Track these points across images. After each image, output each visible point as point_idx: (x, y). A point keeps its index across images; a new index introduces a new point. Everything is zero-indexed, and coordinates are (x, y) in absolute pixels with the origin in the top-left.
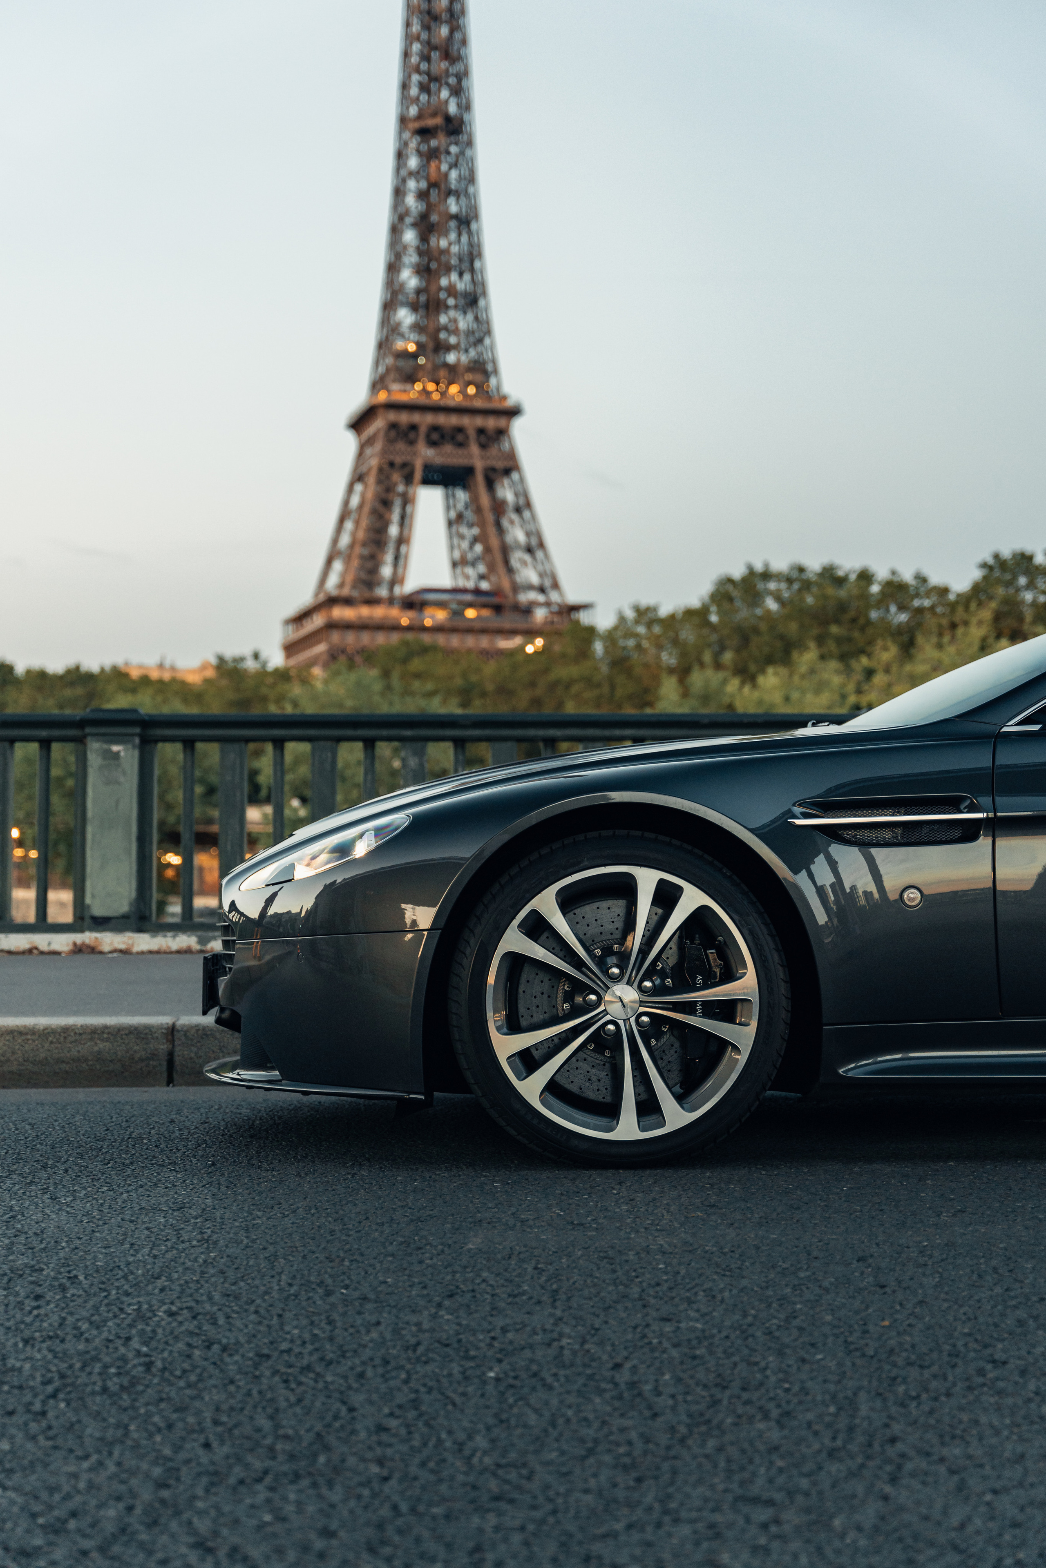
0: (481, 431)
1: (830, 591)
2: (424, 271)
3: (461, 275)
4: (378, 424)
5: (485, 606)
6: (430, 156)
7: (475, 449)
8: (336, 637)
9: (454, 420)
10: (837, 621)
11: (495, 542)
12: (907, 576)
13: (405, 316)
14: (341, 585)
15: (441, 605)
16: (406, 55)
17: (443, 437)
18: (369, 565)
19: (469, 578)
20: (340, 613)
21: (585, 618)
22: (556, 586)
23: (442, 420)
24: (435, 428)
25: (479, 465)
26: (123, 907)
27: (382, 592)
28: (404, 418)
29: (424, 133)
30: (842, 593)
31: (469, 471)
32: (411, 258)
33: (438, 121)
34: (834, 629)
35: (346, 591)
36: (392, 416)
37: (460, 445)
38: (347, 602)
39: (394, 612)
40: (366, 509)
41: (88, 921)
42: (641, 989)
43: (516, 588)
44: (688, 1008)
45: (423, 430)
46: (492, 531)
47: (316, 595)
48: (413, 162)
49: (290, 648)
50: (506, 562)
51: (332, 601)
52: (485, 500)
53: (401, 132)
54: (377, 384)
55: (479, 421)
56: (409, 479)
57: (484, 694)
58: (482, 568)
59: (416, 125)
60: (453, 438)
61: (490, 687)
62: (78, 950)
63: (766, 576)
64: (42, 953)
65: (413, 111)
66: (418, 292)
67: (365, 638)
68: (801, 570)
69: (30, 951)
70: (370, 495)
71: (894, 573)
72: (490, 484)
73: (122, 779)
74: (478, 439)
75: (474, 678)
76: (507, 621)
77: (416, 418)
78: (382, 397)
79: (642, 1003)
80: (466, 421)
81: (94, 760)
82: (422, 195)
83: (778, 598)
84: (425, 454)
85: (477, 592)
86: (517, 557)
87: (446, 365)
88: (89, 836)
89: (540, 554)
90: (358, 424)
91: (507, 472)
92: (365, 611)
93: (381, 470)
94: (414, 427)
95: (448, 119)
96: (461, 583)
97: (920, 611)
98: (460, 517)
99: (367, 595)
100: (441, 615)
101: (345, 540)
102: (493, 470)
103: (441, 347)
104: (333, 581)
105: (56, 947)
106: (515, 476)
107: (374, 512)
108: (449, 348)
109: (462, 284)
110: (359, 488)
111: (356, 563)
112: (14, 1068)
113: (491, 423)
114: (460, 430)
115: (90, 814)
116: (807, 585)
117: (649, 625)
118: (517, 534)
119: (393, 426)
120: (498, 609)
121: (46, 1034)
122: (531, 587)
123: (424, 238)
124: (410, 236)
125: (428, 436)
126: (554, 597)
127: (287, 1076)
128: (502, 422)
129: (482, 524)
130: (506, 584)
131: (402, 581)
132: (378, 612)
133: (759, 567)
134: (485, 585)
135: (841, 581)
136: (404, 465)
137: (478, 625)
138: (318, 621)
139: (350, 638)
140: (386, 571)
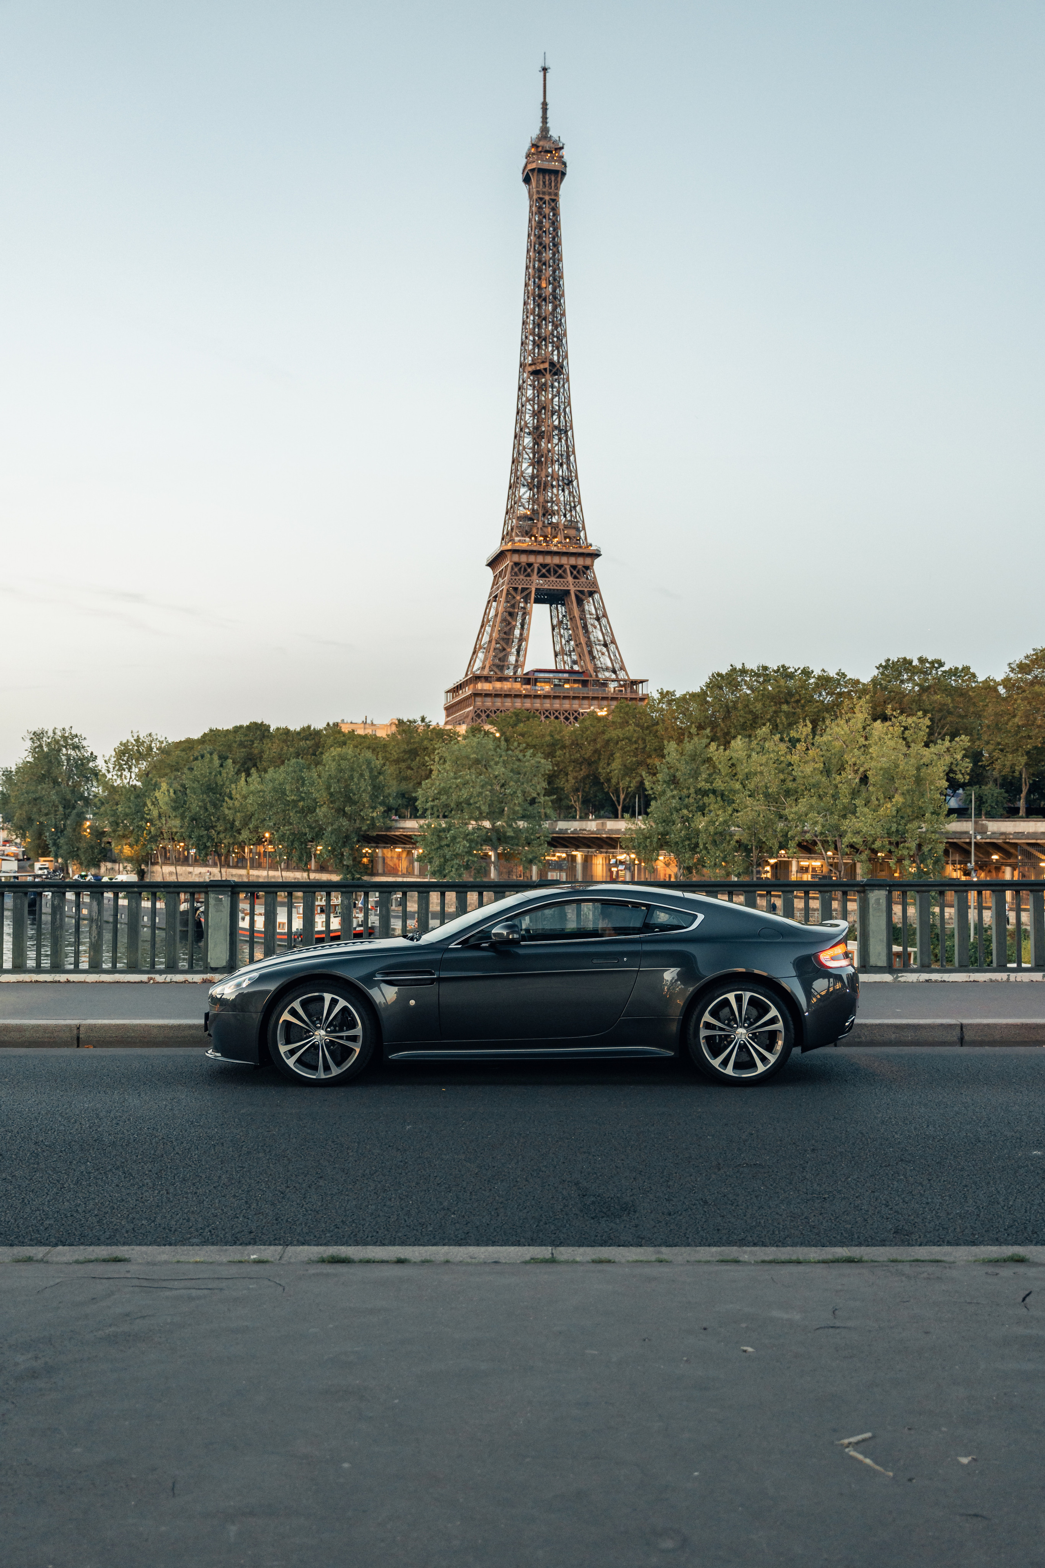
0: (574, 567)
1: (782, 682)
2: (537, 463)
3: (561, 465)
4: (507, 562)
5: (575, 681)
6: (541, 388)
7: (570, 579)
8: (479, 701)
9: (556, 560)
10: (787, 703)
11: (583, 640)
12: (832, 673)
13: (524, 493)
14: (483, 668)
15: (548, 681)
16: (524, 323)
17: (549, 571)
18: (501, 655)
19: (566, 664)
20: (481, 686)
21: (641, 690)
22: (623, 668)
23: (548, 560)
24: (544, 566)
25: (572, 589)
26: (224, 963)
27: (510, 672)
28: (524, 559)
29: (536, 373)
30: (791, 683)
31: (567, 592)
32: (528, 455)
33: (547, 365)
34: (785, 707)
35: (486, 672)
36: (516, 558)
37: (560, 576)
38: (487, 679)
39: (517, 686)
40: (499, 619)
41: (209, 969)
42: (326, 1031)
43: (596, 669)
44: (341, 1038)
45: (536, 566)
46: (581, 632)
47: (467, 675)
48: (530, 393)
49: (449, 709)
50: (591, 653)
51: (477, 678)
52: (576, 612)
53: (521, 374)
54: (506, 537)
55: (573, 561)
56: (526, 599)
57: (564, 747)
58: (575, 657)
59: (530, 369)
60: (556, 572)
61: (568, 743)
62: (204, 981)
63: (744, 671)
64: (190, 983)
65: (529, 360)
66: (533, 477)
67: (498, 702)
68: (765, 668)
69: (185, 982)
70: (501, 609)
71: (823, 670)
72: (580, 602)
73: (223, 910)
74: (572, 573)
75: (557, 737)
76: (591, 691)
77: (532, 559)
78: (509, 546)
79: (326, 1036)
80: (564, 560)
81: (212, 902)
82: (535, 414)
83: (750, 688)
84: (537, 582)
85: (572, 672)
86: (598, 649)
87: (551, 524)
88: (209, 934)
89: (612, 647)
90: (493, 564)
91: (591, 594)
92: (498, 685)
93: (508, 593)
94: (530, 565)
95: (552, 364)
96: (561, 666)
97: (840, 694)
98: (560, 622)
99: (500, 675)
100: (547, 688)
101: (486, 639)
102: (582, 592)
103: (547, 513)
104: (478, 664)
105: (195, 980)
106: (596, 596)
107: (504, 620)
108: (553, 514)
109: (562, 472)
110: (494, 604)
111: (492, 653)
112: (161, 1039)
113: (580, 562)
114: (560, 566)
115: (210, 924)
116: (767, 679)
117: (669, 702)
118: (597, 634)
119: (516, 564)
120: (585, 683)
121: (172, 1027)
122: (607, 669)
123: (536, 443)
124: (528, 441)
125: (539, 571)
126: (622, 675)
127: (222, 1056)
128: (588, 561)
129: (575, 628)
130: (590, 667)
131: (522, 666)
132: (507, 686)
133: (739, 666)
134: (576, 668)
135: (791, 676)
136: (523, 590)
137: (571, 694)
138: (468, 691)
139: (488, 702)
140: (512, 659)
